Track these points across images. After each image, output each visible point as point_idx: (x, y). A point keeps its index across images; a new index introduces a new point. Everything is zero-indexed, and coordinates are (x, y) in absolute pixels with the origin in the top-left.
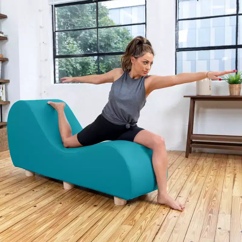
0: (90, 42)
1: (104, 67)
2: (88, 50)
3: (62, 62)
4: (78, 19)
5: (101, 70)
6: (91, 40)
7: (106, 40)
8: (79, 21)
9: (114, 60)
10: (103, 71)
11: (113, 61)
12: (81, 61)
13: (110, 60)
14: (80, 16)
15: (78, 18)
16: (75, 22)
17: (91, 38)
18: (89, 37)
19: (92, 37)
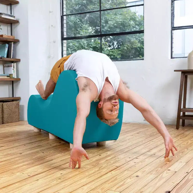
0: (106, 29)
1: (119, 53)
2: (108, 39)
3: (76, 46)
4: (94, 7)
5: (116, 56)
6: (107, 27)
7: (121, 26)
8: (95, 8)
9: (130, 46)
10: (118, 57)
11: (128, 47)
12: (94, 46)
13: (126, 46)
14: (96, 4)
15: (94, 5)
16: (90, 9)
17: (107, 25)
18: (105, 24)
19: (108, 23)
